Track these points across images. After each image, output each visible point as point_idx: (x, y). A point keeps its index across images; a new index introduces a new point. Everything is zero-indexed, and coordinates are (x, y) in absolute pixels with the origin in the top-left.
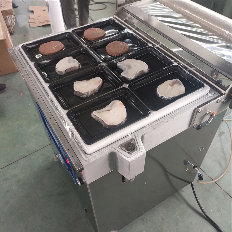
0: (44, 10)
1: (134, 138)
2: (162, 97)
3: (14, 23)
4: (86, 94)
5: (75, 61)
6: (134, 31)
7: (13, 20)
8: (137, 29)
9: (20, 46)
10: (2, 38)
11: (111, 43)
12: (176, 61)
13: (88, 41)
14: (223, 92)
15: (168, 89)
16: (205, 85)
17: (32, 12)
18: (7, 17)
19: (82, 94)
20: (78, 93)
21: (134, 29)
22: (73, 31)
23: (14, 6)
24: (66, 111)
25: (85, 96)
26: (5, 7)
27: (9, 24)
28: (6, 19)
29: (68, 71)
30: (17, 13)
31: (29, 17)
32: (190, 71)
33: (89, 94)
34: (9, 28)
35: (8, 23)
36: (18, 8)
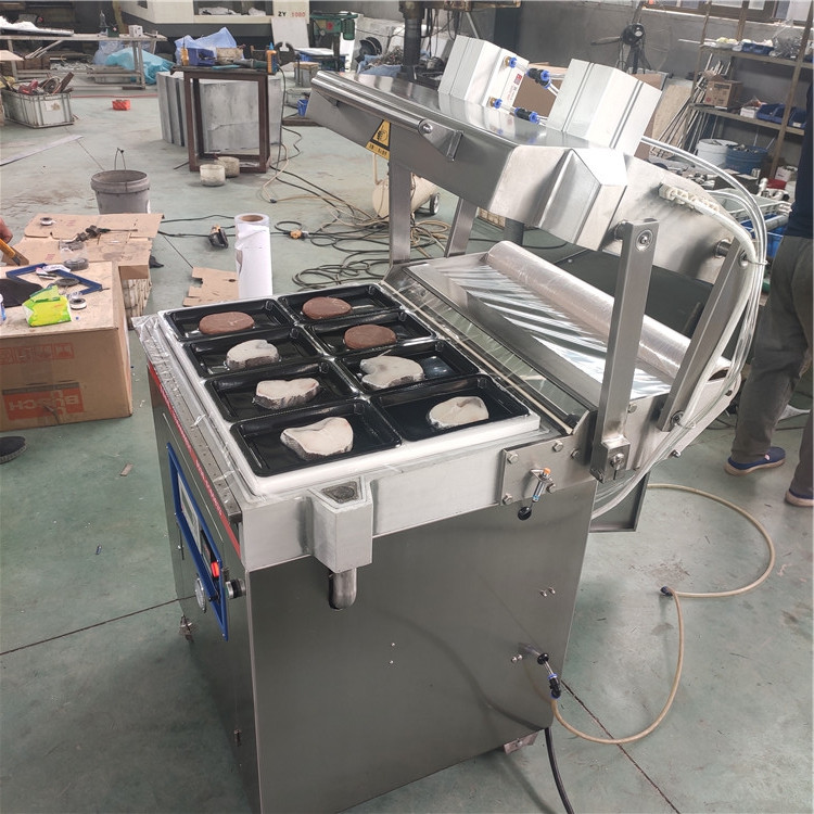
0: (231, 281)
1: (357, 481)
2: (437, 424)
3: (145, 302)
4: (279, 403)
5: (268, 348)
6: (417, 313)
7: (142, 294)
8: (425, 309)
9: (161, 314)
10: (110, 325)
11: (359, 327)
12: (484, 367)
13: (307, 319)
14: (569, 430)
15: (451, 411)
16: (531, 412)
17: (200, 281)
18: (131, 282)
19: (271, 402)
20: (263, 401)
21: (418, 309)
22: (279, 299)
23: (154, 264)
24: (230, 425)
25: (276, 407)
26: (130, 258)
27: (133, 301)
28: (125, 288)
29: (252, 364)
30: (155, 282)
31: (188, 293)
32: (512, 390)
33: (285, 405)
34: (129, 311)
35: (130, 298)
36: (161, 269)
